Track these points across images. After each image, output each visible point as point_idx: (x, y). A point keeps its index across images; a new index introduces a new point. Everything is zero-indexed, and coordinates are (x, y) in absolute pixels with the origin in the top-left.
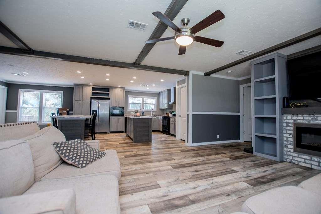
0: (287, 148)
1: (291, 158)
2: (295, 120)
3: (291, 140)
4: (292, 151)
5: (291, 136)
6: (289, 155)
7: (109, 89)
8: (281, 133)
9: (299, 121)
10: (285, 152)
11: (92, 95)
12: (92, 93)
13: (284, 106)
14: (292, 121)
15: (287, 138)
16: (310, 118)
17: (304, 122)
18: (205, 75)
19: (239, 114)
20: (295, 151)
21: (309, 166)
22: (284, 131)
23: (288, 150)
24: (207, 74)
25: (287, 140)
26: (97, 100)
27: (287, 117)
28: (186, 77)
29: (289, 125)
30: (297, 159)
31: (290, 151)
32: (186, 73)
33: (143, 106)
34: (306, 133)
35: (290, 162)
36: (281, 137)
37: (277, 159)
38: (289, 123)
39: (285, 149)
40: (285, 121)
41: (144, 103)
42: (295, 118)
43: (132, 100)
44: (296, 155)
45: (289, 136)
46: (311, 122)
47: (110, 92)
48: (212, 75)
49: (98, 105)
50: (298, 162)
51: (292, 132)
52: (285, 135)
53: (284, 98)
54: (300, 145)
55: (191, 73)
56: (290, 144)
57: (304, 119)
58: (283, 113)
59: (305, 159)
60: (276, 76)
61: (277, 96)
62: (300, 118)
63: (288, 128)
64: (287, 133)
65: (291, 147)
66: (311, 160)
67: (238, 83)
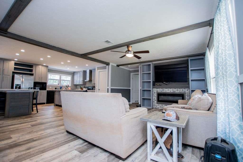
0: (154, 102)
1: (155, 106)
2: (157, 91)
3: (156, 99)
4: (156, 103)
5: (156, 97)
6: (155, 105)
7: (33, 66)
8: (152, 96)
9: (158, 91)
10: (154, 104)
11: (14, 70)
12: (15, 68)
13: (153, 85)
14: (156, 91)
15: (154, 98)
16: (162, 90)
17: (160, 91)
18: (117, 66)
19: (130, 88)
20: (157, 103)
21: (161, 108)
22: (153, 96)
23: (155, 103)
24: (118, 66)
25: (154, 99)
26: (21, 75)
27: (154, 89)
28: (107, 66)
29: (155, 93)
30: (158, 106)
31: (155, 104)
32: (108, 64)
33: (60, 82)
34: (161, 96)
35: (156, 108)
36: (152, 98)
37: (151, 108)
38: (155, 92)
39: (154, 103)
40: (154, 91)
41: (62, 79)
42: (157, 90)
43: (51, 76)
44: (157, 105)
45: (155, 97)
46: (162, 91)
47: (34, 69)
48: (120, 67)
49: (22, 80)
50: (158, 107)
51: (156, 96)
52: (153, 97)
53: (153, 82)
54: (159, 101)
55: (111, 64)
56: (155, 101)
57: (160, 90)
58: (153, 88)
59: (160, 106)
60: (151, 72)
61: (151, 81)
62: (159, 90)
63: (155, 94)
64: (154, 96)
65: (156, 102)
66: (162, 106)
67: (130, 72)
